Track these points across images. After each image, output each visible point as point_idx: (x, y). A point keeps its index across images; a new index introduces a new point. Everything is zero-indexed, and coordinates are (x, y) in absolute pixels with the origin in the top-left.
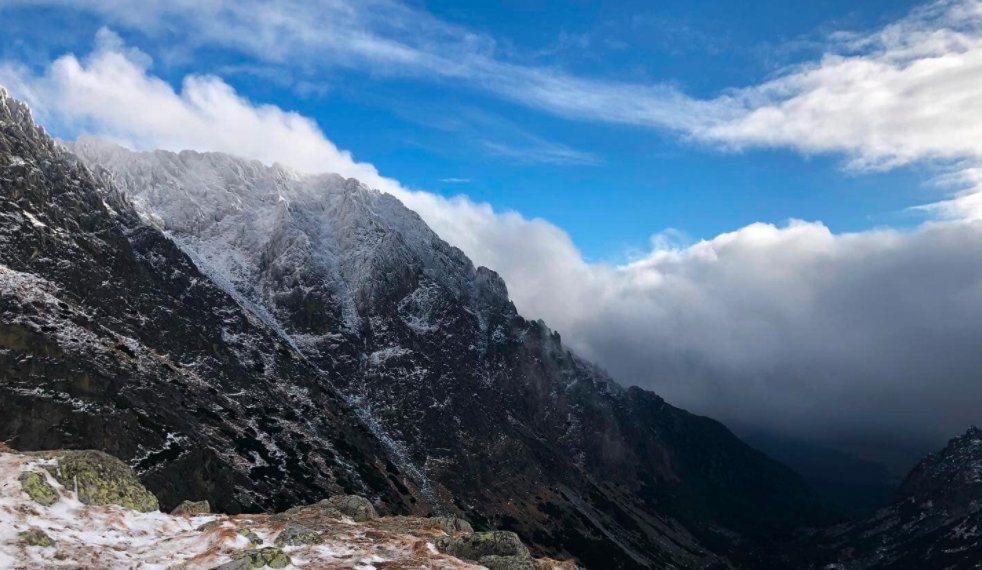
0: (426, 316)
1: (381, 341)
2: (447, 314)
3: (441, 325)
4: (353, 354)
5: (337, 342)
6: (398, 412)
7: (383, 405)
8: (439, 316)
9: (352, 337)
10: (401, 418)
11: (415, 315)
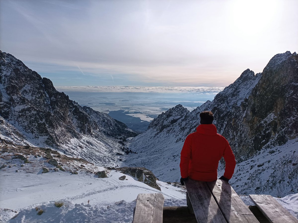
0: (30, 94)
1: (18, 103)
2: (37, 93)
3: (36, 97)
4: (9, 108)
5: (2, 105)
6: (28, 125)
7: (22, 123)
8: (35, 94)
9: (7, 103)
10: (29, 127)
11: (26, 94)
